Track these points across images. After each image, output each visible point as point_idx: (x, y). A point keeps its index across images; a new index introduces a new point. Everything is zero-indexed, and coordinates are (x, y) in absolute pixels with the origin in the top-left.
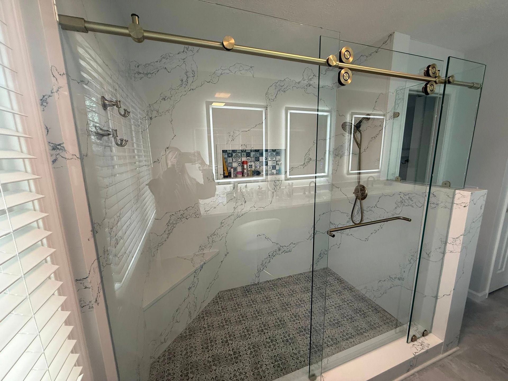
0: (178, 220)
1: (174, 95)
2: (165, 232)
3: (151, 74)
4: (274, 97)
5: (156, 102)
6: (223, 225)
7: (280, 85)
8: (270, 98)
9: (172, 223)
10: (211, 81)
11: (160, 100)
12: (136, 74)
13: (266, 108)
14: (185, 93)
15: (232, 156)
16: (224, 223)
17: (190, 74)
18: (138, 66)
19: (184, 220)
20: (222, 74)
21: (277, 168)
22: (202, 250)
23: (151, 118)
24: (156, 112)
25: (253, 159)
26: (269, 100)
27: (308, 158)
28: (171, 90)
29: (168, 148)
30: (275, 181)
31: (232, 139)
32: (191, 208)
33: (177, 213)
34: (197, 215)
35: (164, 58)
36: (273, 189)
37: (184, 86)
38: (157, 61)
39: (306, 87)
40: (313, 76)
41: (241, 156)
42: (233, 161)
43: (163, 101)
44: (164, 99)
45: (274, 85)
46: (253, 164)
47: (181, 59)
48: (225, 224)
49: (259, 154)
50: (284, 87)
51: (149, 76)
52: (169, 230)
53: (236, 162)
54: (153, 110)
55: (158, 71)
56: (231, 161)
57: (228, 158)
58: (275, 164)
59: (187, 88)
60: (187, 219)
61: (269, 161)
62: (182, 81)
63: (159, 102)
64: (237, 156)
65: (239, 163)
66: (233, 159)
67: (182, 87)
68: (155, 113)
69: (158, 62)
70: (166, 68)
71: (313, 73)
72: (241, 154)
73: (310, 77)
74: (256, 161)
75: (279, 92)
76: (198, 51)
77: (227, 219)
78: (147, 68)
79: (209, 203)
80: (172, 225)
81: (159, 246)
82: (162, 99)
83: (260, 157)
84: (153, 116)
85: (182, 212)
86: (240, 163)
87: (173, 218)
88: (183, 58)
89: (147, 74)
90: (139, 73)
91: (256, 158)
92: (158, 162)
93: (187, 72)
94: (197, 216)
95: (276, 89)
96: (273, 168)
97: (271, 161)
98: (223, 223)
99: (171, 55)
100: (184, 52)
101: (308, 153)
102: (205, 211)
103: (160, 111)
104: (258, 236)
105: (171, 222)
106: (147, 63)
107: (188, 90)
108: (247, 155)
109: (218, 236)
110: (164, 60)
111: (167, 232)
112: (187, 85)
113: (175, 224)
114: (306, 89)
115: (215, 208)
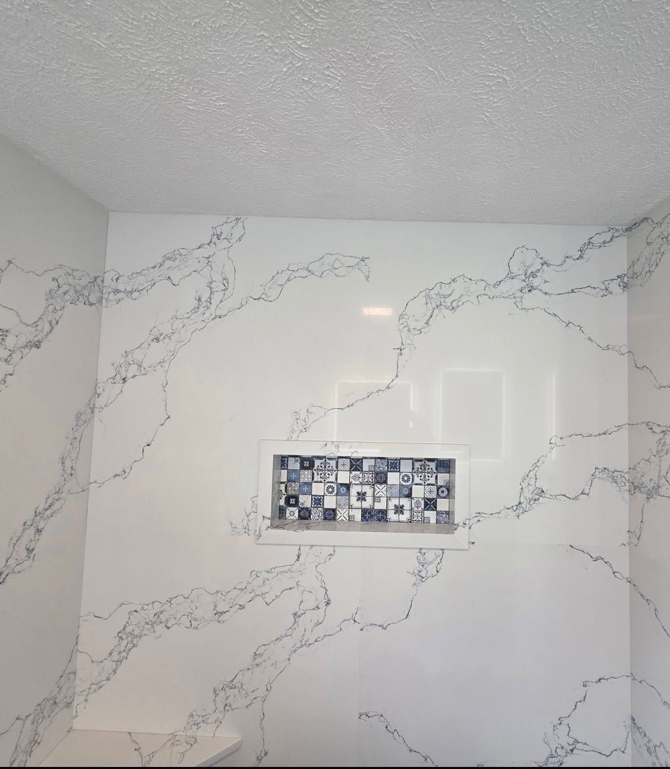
0: (147, 626)
1: (177, 331)
2: (111, 654)
3: (138, 291)
4: (421, 324)
5: (140, 347)
6: (259, 660)
7: (440, 293)
8: (411, 327)
9: (131, 634)
10: (264, 296)
11: (149, 341)
12: (112, 294)
13: (399, 351)
14: (203, 324)
15: (312, 466)
16: (264, 657)
17: (218, 286)
18: (117, 279)
19: (159, 628)
20: (289, 281)
21: (443, 505)
22: (196, 727)
23: (124, 379)
24: (136, 367)
25: (369, 477)
26: (409, 330)
27: (532, 488)
28: (175, 319)
29: (149, 445)
30: (421, 549)
31: (302, 428)
32: (180, 599)
33: (145, 607)
34: (196, 620)
35: (169, 259)
36: (416, 572)
37: (202, 309)
38: (155, 267)
39: (520, 294)
40: (542, 265)
41: (337, 467)
42: (315, 480)
43: (154, 344)
44: (157, 340)
45: (424, 293)
46: (368, 489)
47: (203, 257)
48: (264, 661)
49: (388, 465)
50: (451, 298)
51: (135, 295)
52: (120, 653)
53: (321, 482)
54: (131, 362)
55: (154, 284)
56: (310, 480)
57: (302, 472)
58: (434, 495)
59: (208, 313)
60: (168, 628)
61: (416, 484)
62: (200, 300)
63: (147, 346)
64: (325, 467)
65: (329, 484)
66: (313, 474)
67: (199, 313)
68: (133, 369)
69: (157, 268)
70: (169, 278)
71: (541, 258)
72: (337, 462)
73: (533, 269)
74: (378, 482)
75: (436, 311)
76: (240, 238)
77: (272, 644)
78: (133, 281)
79: (227, 593)
80: (130, 639)
81: (91, 690)
82: (153, 340)
83: (389, 474)
84: (130, 375)
85: (157, 608)
86: (332, 484)
87: (135, 618)
88: (208, 256)
89: (131, 292)
90: (117, 291)
91: (377, 474)
92: (124, 477)
93: (211, 283)
94: (194, 624)
95: (429, 305)
96: (426, 504)
97: (420, 484)
98: (261, 655)
99: (184, 252)
100: (212, 245)
101: (532, 474)
102: (215, 612)
103: (143, 365)
104: (363, 717)
105: (128, 629)
106: (134, 272)
107: (211, 319)
108: (352, 466)
109: (244, 692)
110: (168, 263)
111: (115, 657)
112: (208, 308)
113: (137, 636)
114: (519, 300)
115: (242, 607)
